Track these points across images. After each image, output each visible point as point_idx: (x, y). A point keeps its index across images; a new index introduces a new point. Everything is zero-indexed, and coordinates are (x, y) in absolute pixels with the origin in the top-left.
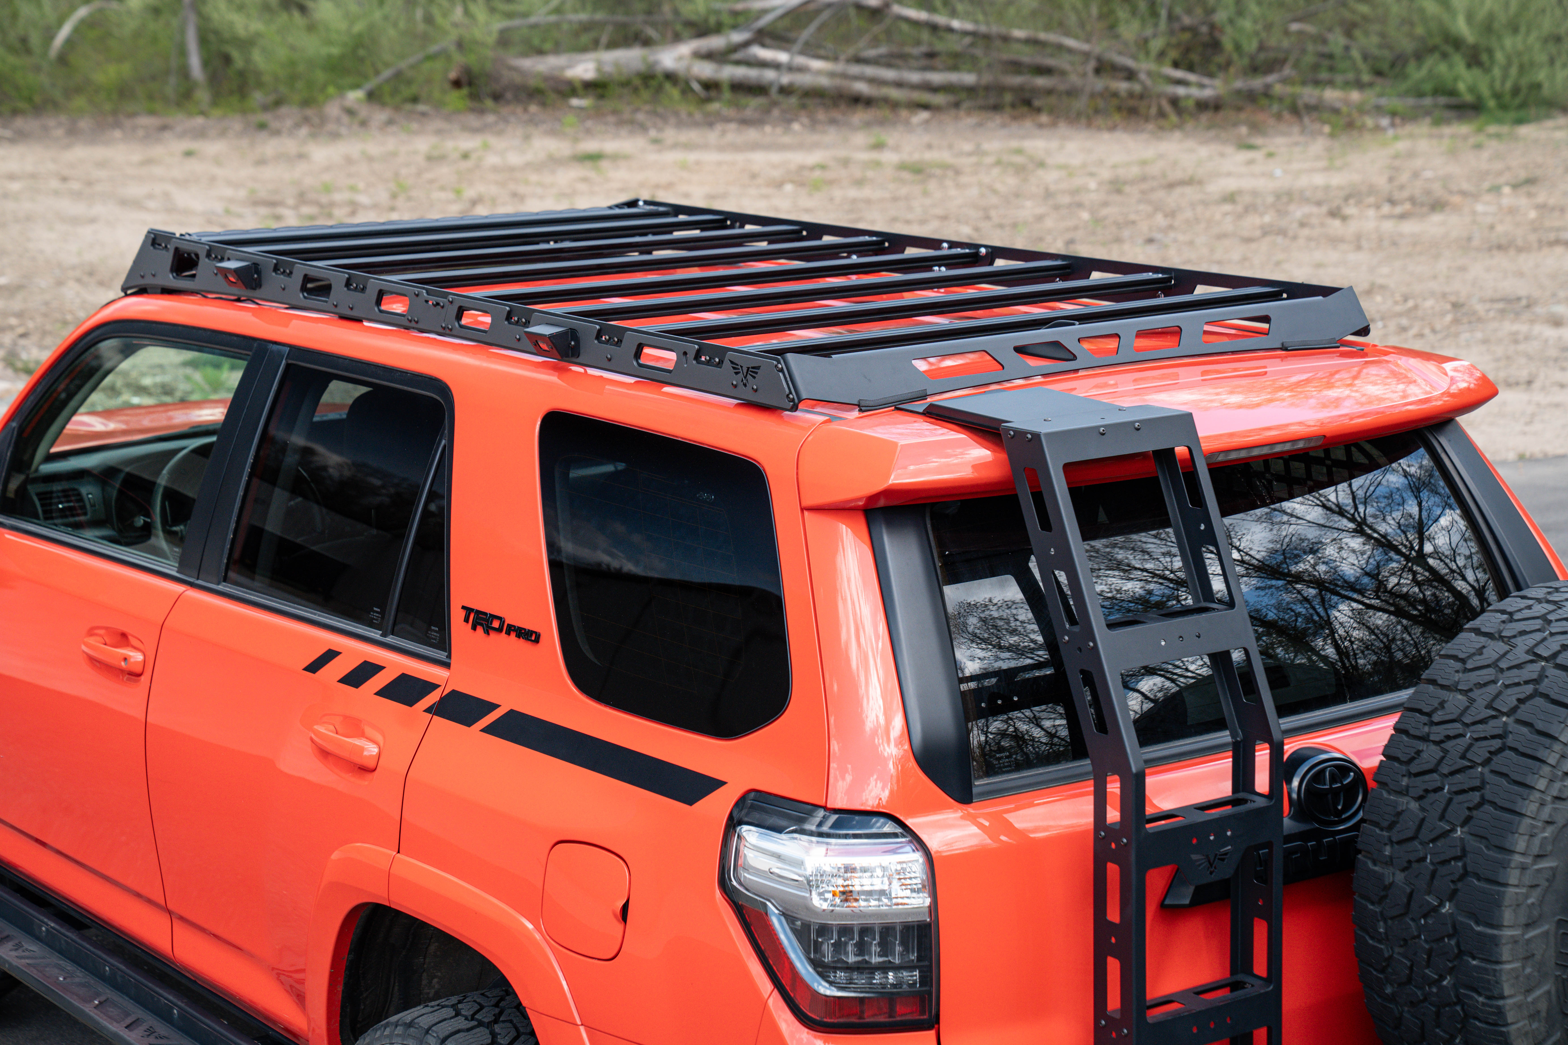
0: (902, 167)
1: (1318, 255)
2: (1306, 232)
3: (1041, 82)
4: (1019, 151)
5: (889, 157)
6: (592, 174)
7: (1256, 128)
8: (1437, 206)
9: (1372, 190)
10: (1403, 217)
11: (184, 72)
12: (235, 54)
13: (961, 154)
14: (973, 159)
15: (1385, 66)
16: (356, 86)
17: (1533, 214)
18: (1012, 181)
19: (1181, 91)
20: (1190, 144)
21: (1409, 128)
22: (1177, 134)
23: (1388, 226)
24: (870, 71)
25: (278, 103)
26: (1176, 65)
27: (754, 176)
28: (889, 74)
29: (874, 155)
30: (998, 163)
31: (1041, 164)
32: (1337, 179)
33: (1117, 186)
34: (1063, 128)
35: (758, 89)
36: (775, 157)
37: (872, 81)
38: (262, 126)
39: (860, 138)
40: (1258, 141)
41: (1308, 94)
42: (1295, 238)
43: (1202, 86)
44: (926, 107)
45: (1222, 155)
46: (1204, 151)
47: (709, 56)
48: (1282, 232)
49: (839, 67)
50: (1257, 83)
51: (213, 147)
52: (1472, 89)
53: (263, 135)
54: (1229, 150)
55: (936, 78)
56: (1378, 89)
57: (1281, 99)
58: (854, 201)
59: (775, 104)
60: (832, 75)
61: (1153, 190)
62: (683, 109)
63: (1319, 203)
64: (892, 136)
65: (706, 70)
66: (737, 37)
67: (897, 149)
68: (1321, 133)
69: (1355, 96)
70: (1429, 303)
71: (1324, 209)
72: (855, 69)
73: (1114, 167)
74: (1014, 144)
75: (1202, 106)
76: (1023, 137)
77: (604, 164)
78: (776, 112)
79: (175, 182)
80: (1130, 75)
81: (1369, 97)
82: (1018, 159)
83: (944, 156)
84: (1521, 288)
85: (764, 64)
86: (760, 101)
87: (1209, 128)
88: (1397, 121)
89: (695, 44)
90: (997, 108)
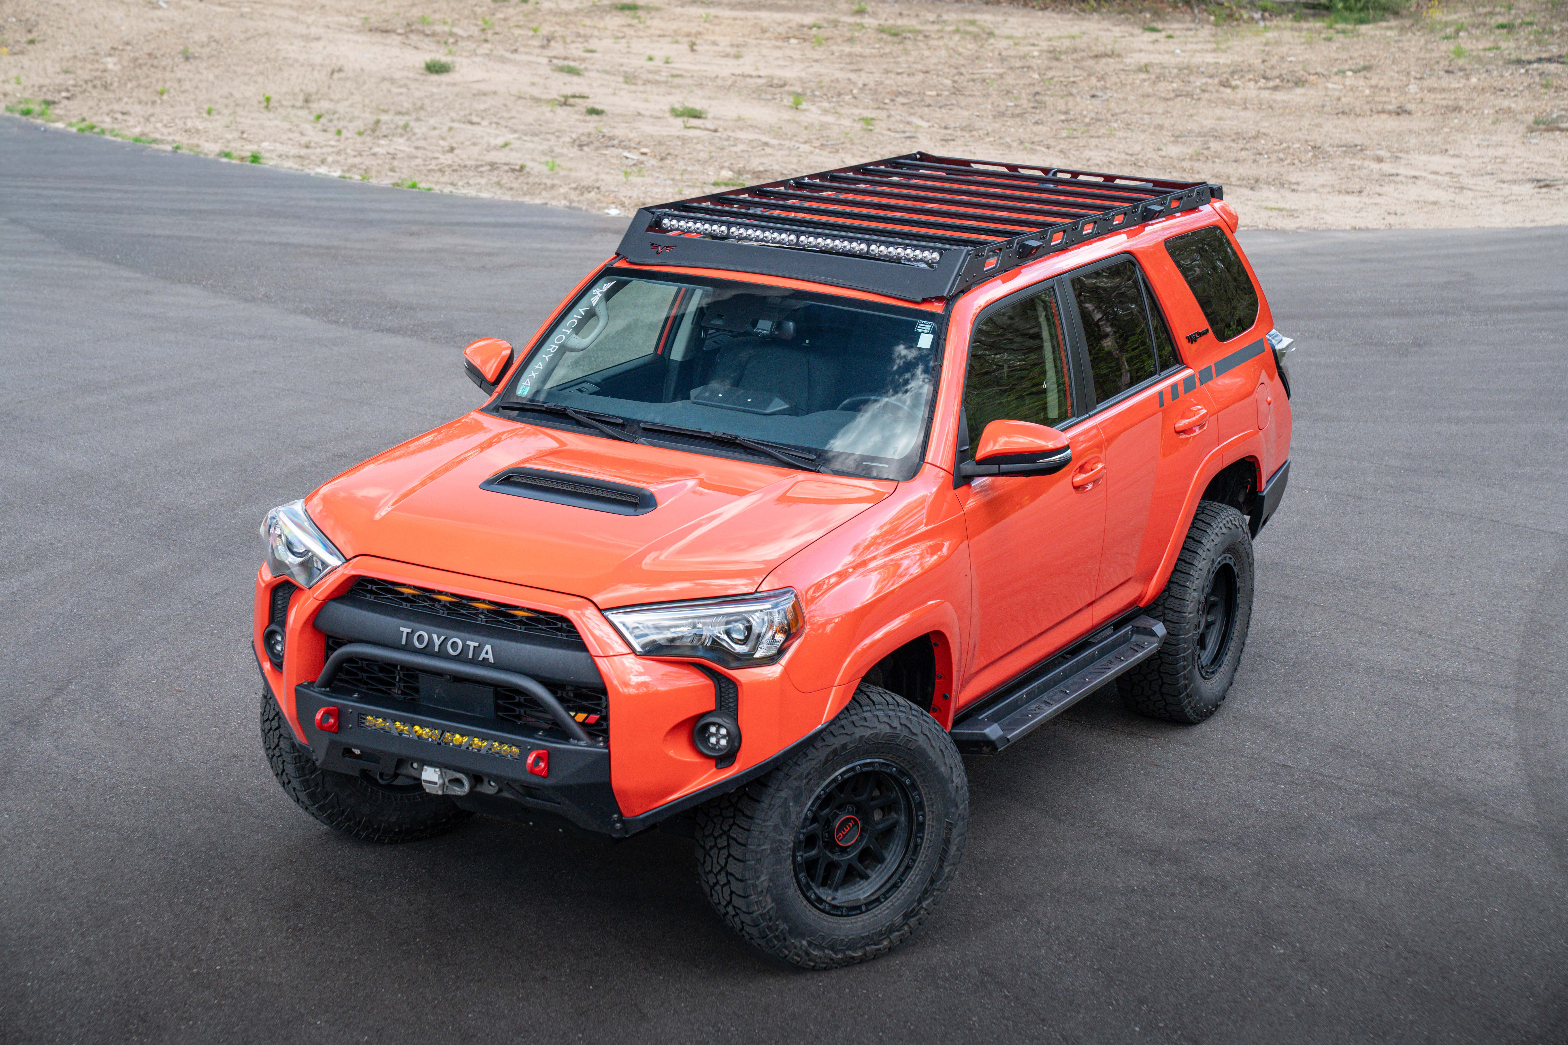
0: (881, 30)
1: (1218, 112)
2: (1207, 95)
4: (972, 23)
5: (867, 21)
6: (635, 22)
7: (1157, 14)
8: (1299, 82)
9: (1251, 69)
10: (1276, 88)
13: (927, 22)
14: (936, 27)
17: (1367, 92)
18: (971, 46)
20: (1106, 24)
21: (1275, 22)
22: (1096, 16)
23: (1266, 94)
27: (764, 31)
29: (857, 19)
30: (957, 31)
31: (991, 34)
32: (1224, 59)
33: (1054, 55)
34: (1005, 6)
36: (779, 16)
39: (844, 5)
40: (1160, 26)
42: (1199, 99)
45: (1132, 35)
46: (1117, 31)
48: (1189, 95)
54: (1137, 31)
58: (850, 55)
61: (1083, 59)
63: (1211, 77)
64: (871, 4)
67: (874, 15)
68: (1208, 21)
70: (1297, 146)
71: (1216, 81)
73: (1050, 39)
74: (968, 16)
76: (974, 11)
77: (640, 13)
82: (971, 28)
83: (913, 23)
84: (1358, 139)
87: (1120, 13)
88: (1267, 15)
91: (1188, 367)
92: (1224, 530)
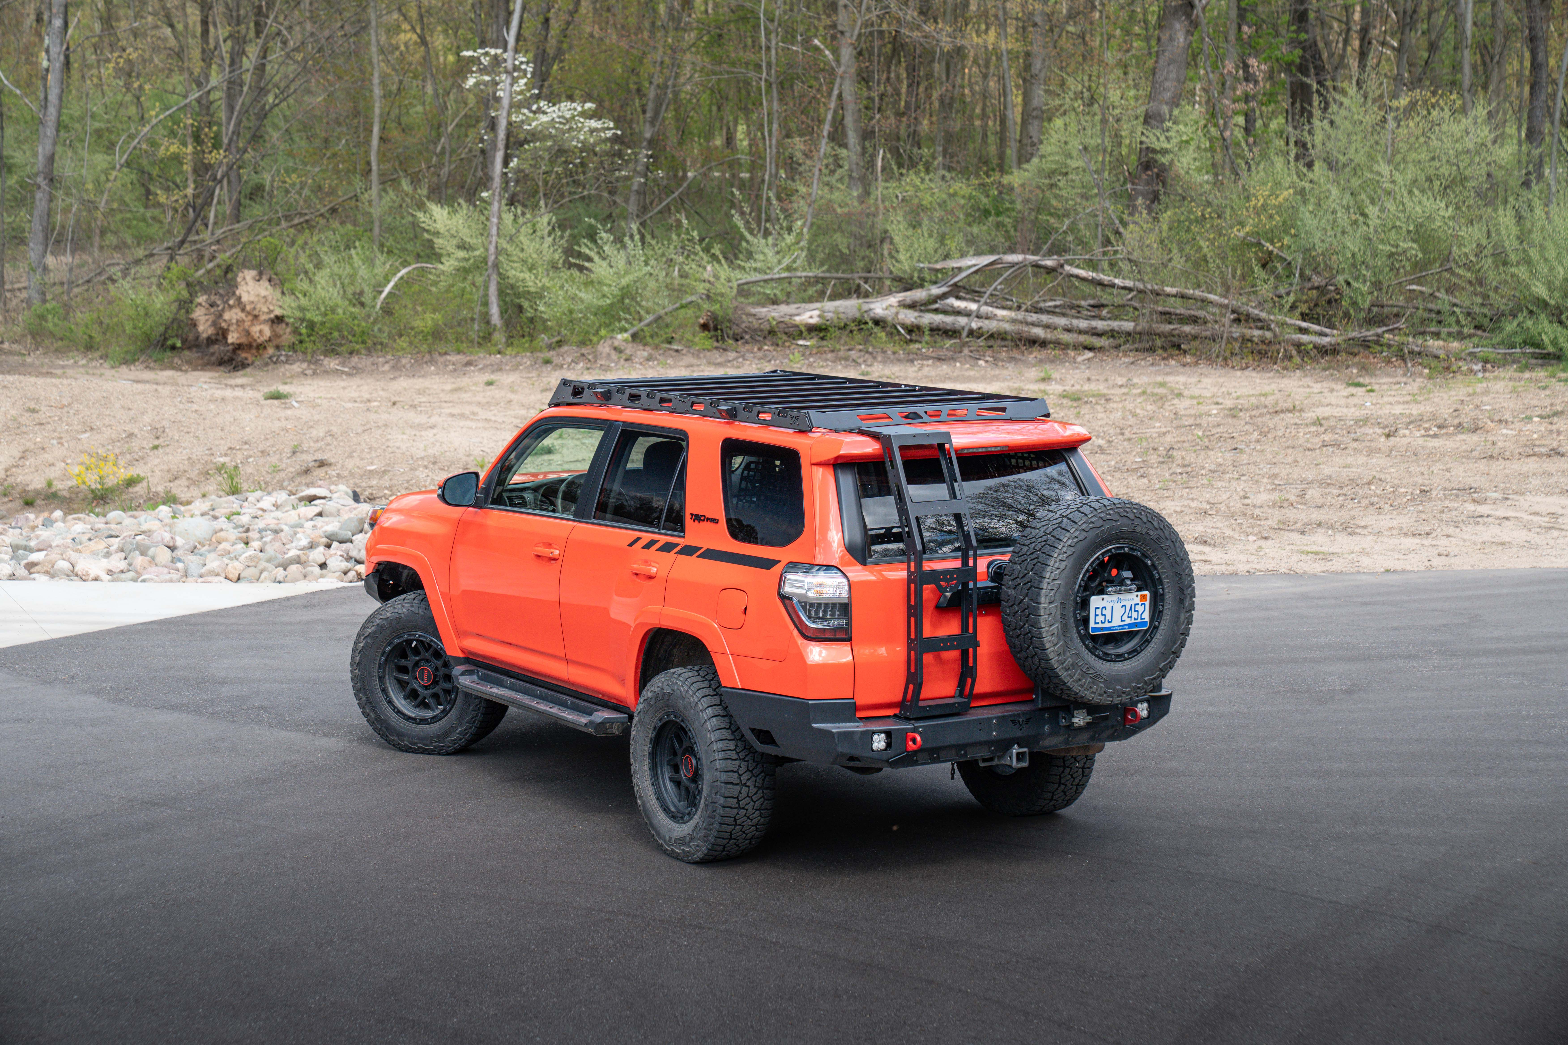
0: (1064, 396)
1: (1352, 460)
3: (1187, 329)
4: (1163, 385)
5: (1053, 387)
7: (1364, 369)
8: (1472, 429)
9: (1434, 418)
10: (1440, 436)
11: (486, 319)
12: (526, 305)
13: (1114, 386)
14: (1122, 391)
15: (1486, 322)
16: (623, 330)
18: (1151, 407)
19: (1305, 338)
20: (1308, 381)
21: (1500, 372)
22: (1298, 373)
23: (1423, 442)
24: (1045, 318)
25: (560, 343)
26: (1304, 317)
28: (1062, 321)
29: (1043, 386)
30: (1143, 394)
31: (1180, 395)
32: (1412, 410)
33: (1233, 412)
34: (1203, 367)
35: (951, 333)
37: (1047, 327)
38: (547, 362)
39: (1033, 373)
40: (1366, 380)
41: (1414, 343)
43: (1321, 334)
44: (1090, 349)
45: (1330, 390)
46: (1315, 387)
47: (912, 306)
49: (1020, 315)
50: (1370, 333)
51: (508, 378)
52: (1554, 342)
53: (548, 368)
54: (1339, 386)
55: (1100, 325)
56: (1476, 340)
57: (1389, 346)
59: (965, 344)
60: (1014, 321)
61: (1261, 415)
62: (890, 348)
63: (1384, 427)
64: (1059, 372)
65: (910, 317)
66: (936, 291)
67: (1062, 381)
68: (1421, 375)
69: (1455, 345)
71: (1385, 430)
72: (1033, 317)
73: (1237, 398)
74: (1159, 379)
75: (1323, 351)
76: (1168, 374)
78: (966, 351)
79: (479, 404)
80: (1264, 325)
81: (1468, 346)
82: (1161, 391)
83: (1102, 388)
84: (1478, 482)
85: (958, 313)
86: (953, 342)
87: (1325, 369)
88: (1489, 366)
89: (901, 296)
90: (1152, 350)
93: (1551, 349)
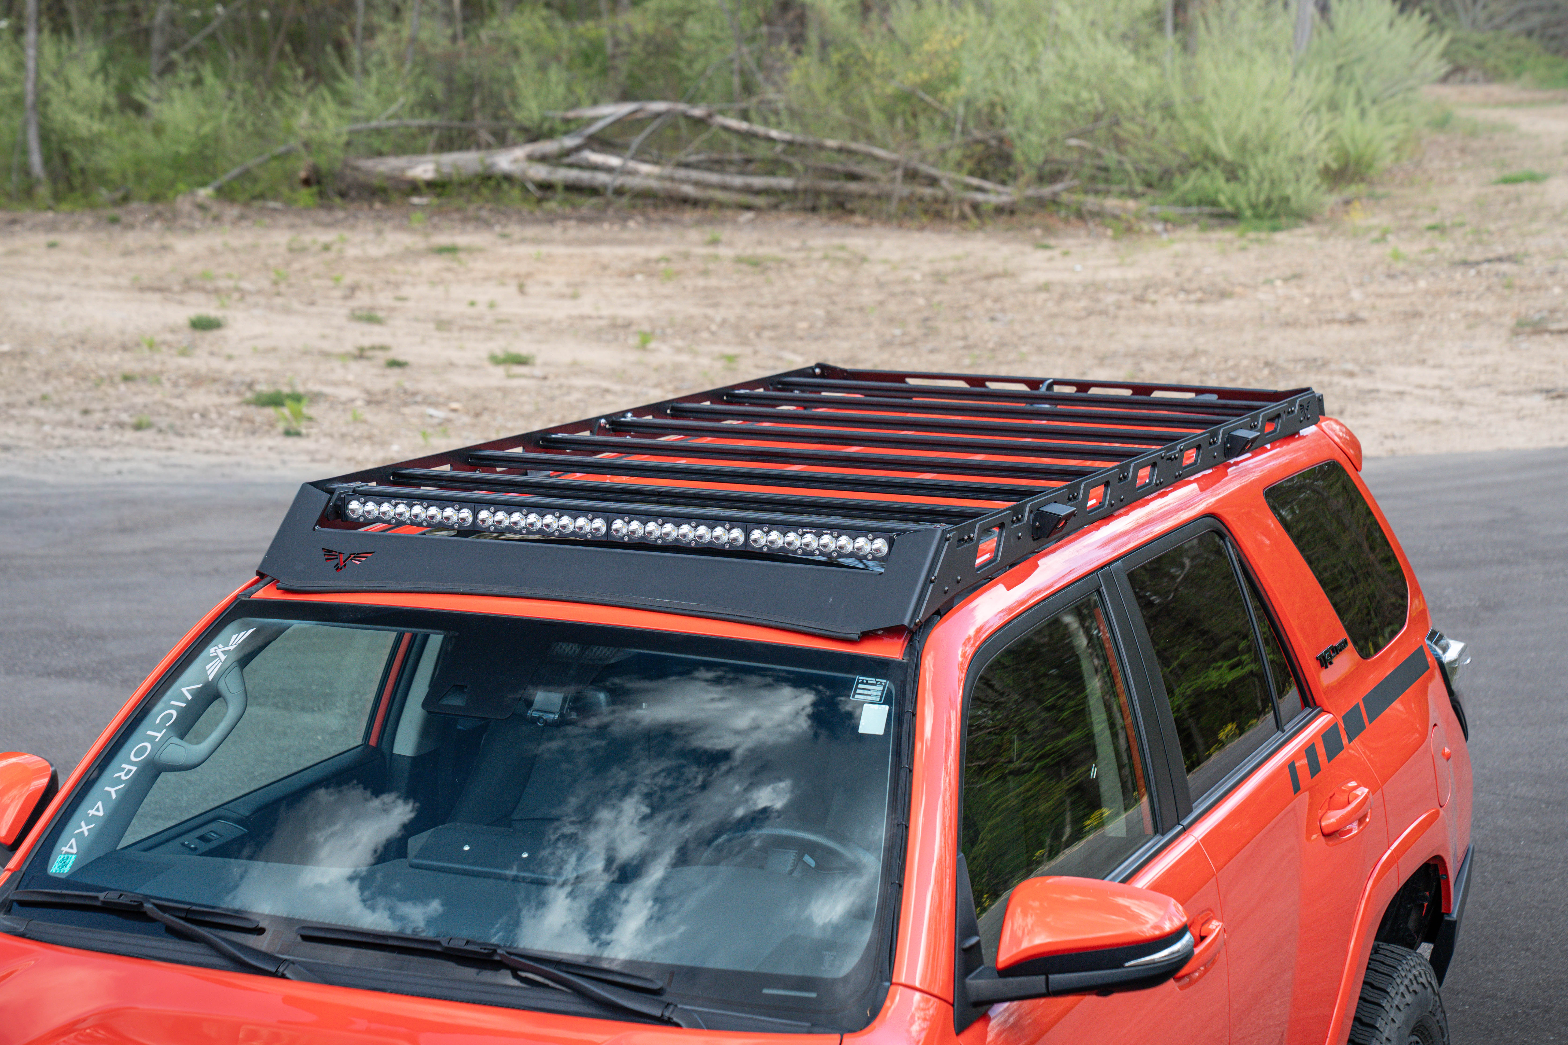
0: (739, 260)
1: (1142, 329)
2: (1123, 313)
3: (853, 187)
4: (842, 248)
5: (723, 251)
6: (455, 265)
7: (1048, 230)
8: (1224, 295)
9: (1165, 283)
10: (1200, 301)
11: (26, 171)
12: (76, 153)
13: (789, 249)
14: (801, 255)
15: (1154, 179)
16: (203, 184)
17: (1307, 301)
18: (842, 274)
19: (979, 197)
20: (992, 243)
21: (1180, 233)
22: (980, 235)
23: (1192, 308)
24: (695, 174)
25: (126, 199)
26: (972, 174)
27: (605, 268)
28: (714, 178)
29: (710, 250)
30: (825, 258)
31: (864, 260)
32: (1131, 274)
33: (939, 278)
34: (877, 228)
35: (594, 191)
36: (621, 251)
37: (697, 184)
38: (114, 221)
39: (694, 235)
40: (1052, 242)
41: (1091, 202)
42: (1115, 317)
43: (999, 193)
44: (748, 208)
45: (1023, 253)
46: (1006, 250)
47: (543, 159)
48: (1103, 313)
49: (668, 171)
50: (1047, 191)
51: (74, 240)
52: (1231, 201)
53: (117, 228)
54: (1028, 249)
55: (758, 182)
56: (1149, 198)
57: (1068, 206)
58: (705, 289)
59: (608, 204)
60: (660, 178)
61: (972, 281)
62: (526, 208)
63: (1122, 292)
64: (725, 233)
65: (540, 172)
66: (570, 142)
67: (730, 244)
68: (1105, 236)
69: (1131, 204)
70: (1245, 362)
71: (1129, 297)
72: (682, 173)
73: (931, 262)
74: (836, 241)
75: (1000, 210)
76: (843, 236)
77: (462, 255)
78: (610, 212)
79: (48, 270)
80: (933, 181)
81: (1143, 205)
82: (841, 254)
83: (775, 251)
84: (1316, 352)
85: (595, 167)
86: (593, 200)
87: (1007, 230)
88: (1169, 226)
89: (529, 148)
90: (814, 209)
91: (1325, 711)
92: (1409, 998)
93: (1229, 208)
